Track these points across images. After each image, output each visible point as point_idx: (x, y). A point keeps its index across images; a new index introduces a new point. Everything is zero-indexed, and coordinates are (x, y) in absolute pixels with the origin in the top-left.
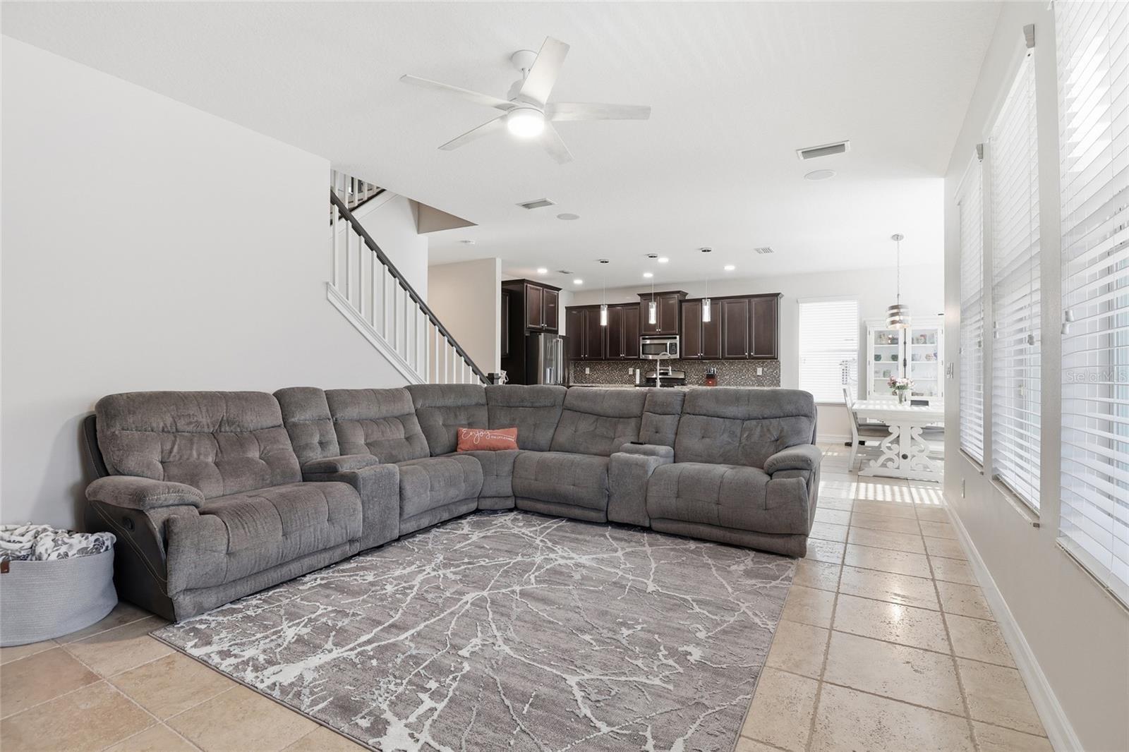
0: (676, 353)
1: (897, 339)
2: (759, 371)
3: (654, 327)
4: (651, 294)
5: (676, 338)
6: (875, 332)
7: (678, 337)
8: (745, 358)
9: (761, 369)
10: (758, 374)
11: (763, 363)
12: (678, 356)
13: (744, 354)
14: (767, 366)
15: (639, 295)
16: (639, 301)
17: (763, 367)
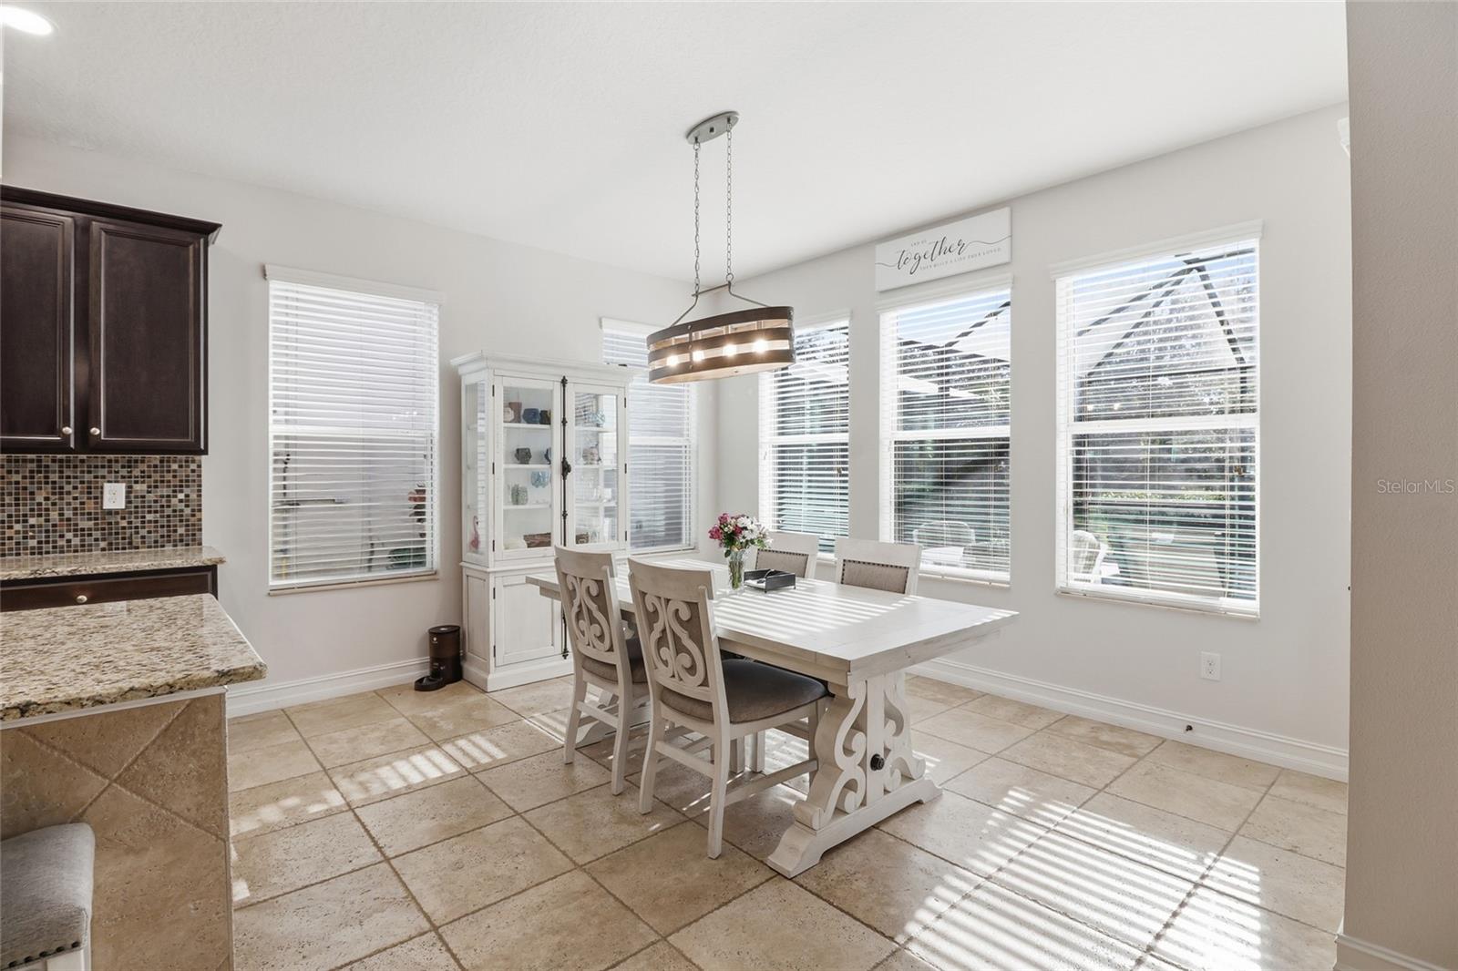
1: (548, 411)
2: (114, 496)
6: (504, 391)
9: (122, 487)
10: (107, 505)
11: (129, 465)
13: (59, 433)
14: (144, 476)
17: (130, 480)
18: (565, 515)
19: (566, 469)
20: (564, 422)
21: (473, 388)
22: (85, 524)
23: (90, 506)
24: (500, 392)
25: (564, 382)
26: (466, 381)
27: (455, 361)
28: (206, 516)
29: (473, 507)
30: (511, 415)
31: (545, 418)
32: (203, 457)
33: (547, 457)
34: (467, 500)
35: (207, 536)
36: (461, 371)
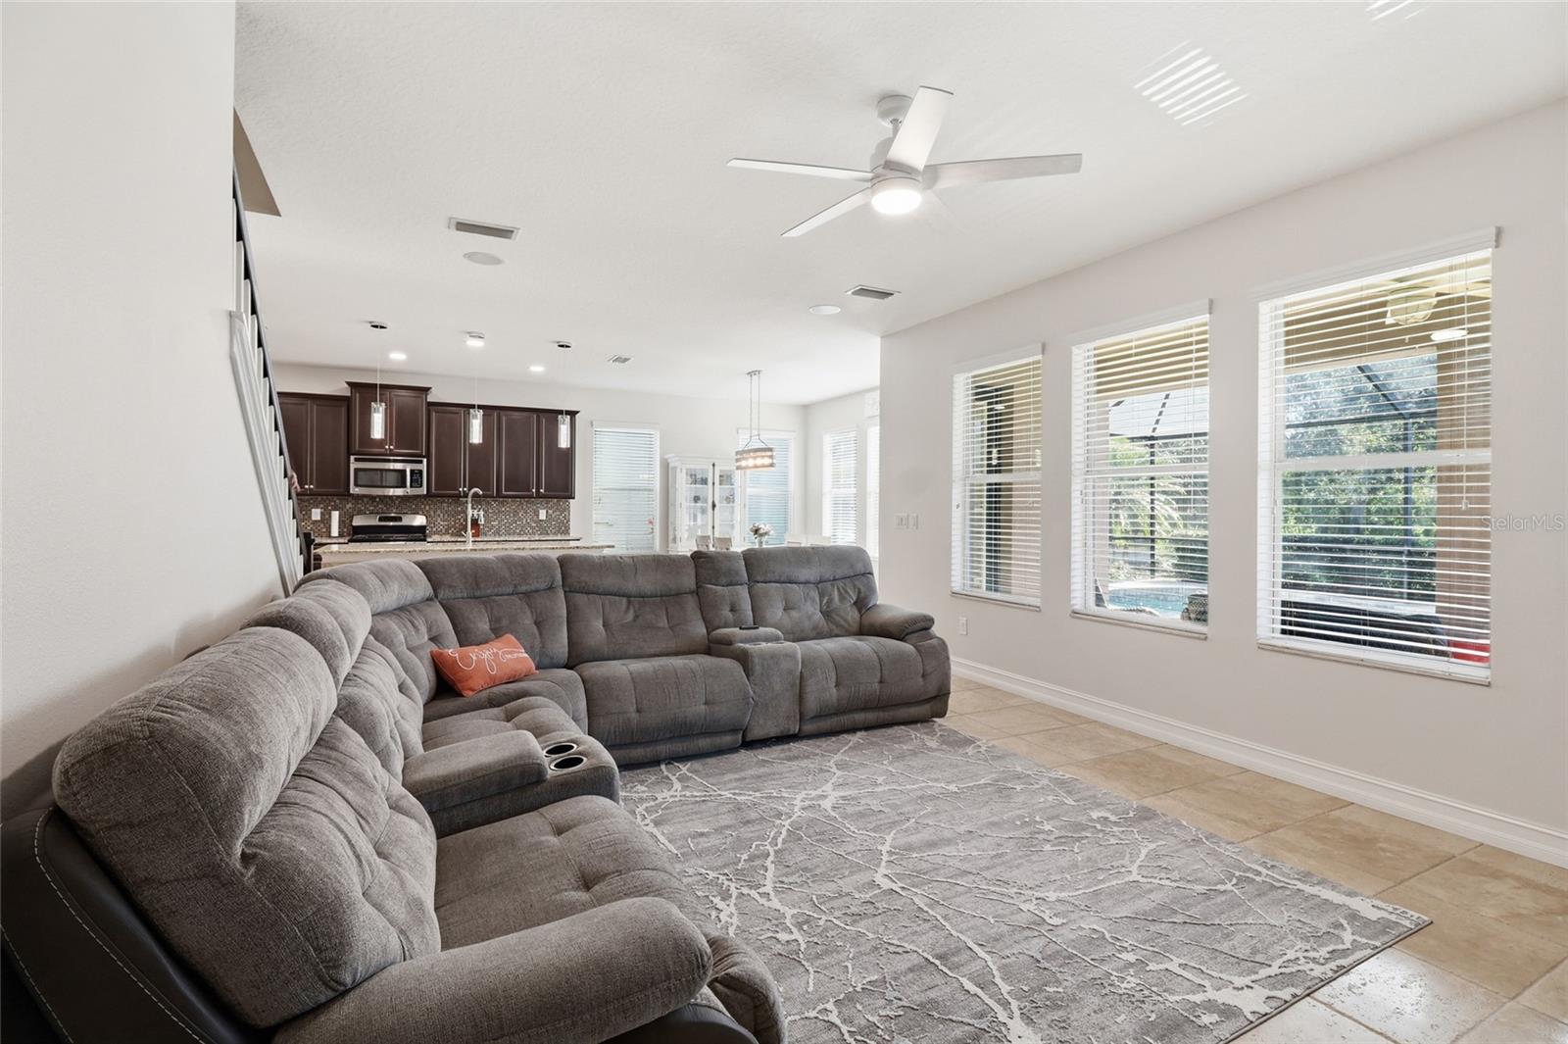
0: (421, 486)
1: (706, 479)
3: (380, 443)
4: (375, 386)
5: (421, 462)
6: (687, 469)
7: (425, 460)
8: (531, 497)
9: (545, 511)
10: (541, 518)
11: (549, 503)
12: (424, 490)
13: (530, 491)
14: (552, 507)
15: (348, 383)
16: (349, 394)
17: (547, 509)
18: (713, 527)
19: (714, 506)
20: (714, 484)
21: (675, 468)
22: (534, 525)
23: (535, 518)
24: (684, 471)
25: (714, 465)
26: (671, 465)
27: (667, 456)
28: (572, 524)
29: (674, 523)
30: (690, 481)
31: (704, 481)
32: (571, 501)
33: (706, 501)
34: (671, 519)
35: (571, 531)
36: (669, 461)
